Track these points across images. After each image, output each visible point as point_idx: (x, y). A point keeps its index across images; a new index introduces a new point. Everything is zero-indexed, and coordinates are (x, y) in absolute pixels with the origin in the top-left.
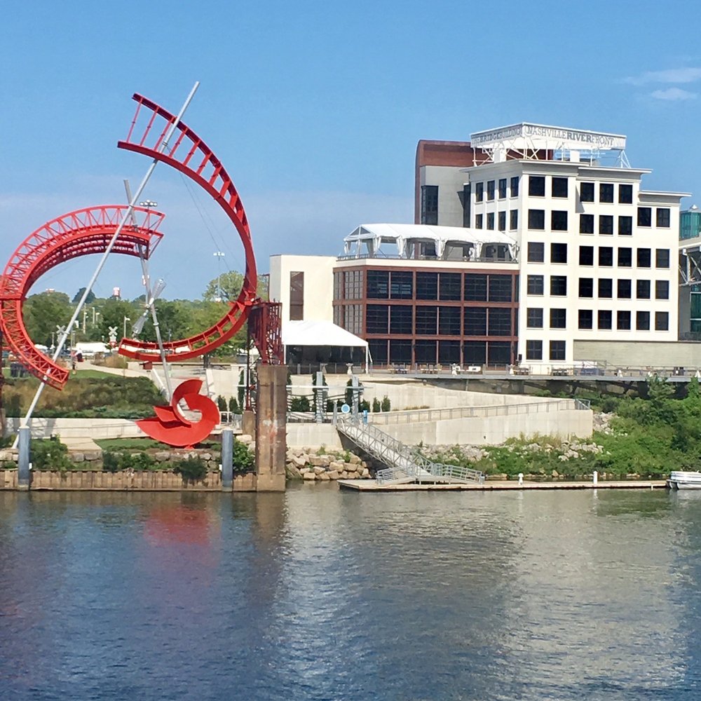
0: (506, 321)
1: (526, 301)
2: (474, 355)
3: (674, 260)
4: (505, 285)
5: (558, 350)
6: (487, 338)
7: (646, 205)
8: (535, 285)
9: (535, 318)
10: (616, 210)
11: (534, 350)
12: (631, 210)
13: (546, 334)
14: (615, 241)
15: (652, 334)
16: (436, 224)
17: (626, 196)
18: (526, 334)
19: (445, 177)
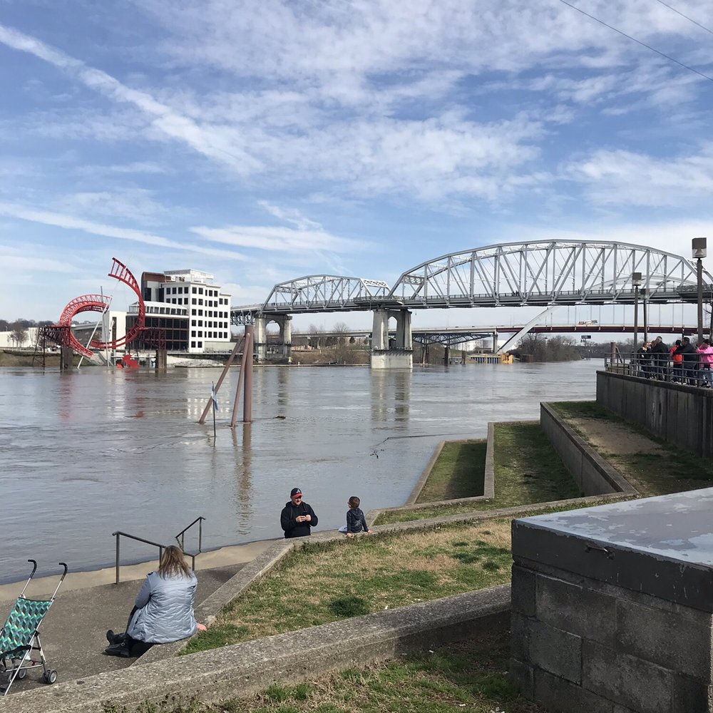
0: (185, 335)
1: (191, 328)
2: (176, 348)
3: (229, 315)
4: (185, 323)
5: (200, 345)
6: (180, 340)
7: (221, 297)
8: (194, 324)
9: (194, 333)
10: (213, 299)
11: (193, 344)
12: (217, 299)
13: (197, 339)
14: (213, 309)
15: (223, 339)
16: (150, 300)
17: (216, 295)
18: (191, 339)
19: (152, 285)
